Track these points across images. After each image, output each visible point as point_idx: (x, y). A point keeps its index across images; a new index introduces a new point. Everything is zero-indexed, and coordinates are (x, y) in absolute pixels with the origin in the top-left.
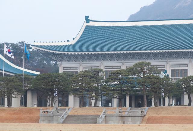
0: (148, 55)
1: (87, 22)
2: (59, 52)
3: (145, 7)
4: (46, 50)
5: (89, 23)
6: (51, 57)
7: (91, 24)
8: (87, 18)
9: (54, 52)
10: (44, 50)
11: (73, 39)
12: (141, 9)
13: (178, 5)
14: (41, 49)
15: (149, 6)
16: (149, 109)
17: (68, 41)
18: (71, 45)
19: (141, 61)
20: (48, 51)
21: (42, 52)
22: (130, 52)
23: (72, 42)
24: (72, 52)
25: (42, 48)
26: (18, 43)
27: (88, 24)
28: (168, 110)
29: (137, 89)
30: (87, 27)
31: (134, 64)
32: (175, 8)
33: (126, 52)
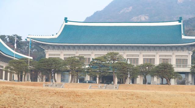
0: (116, 47)
1: (66, 22)
2: (47, 43)
3: (97, 12)
4: (37, 41)
5: (67, 22)
6: (40, 46)
7: (69, 23)
8: (66, 19)
9: (43, 43)
10: (36, 41)
11: (57, 34)
12: (94, 13)
13: (122, 11)
14: (33, 40)
15: (100, 11)
16: (120, 85)
17: (53, 35)
18: (55, 39)
19: (111, 51)
20: (39, 42)
21: (34, 43)
22: (98, 45)
23: (56, 36)
24: (56, 43)
25: (35, 40)
26: (13, 35)
27: (66, 24)
28: (133, 86)
29: (111, 71)
30: (66, 26)
31: (107, 53)
32: (120, 13)
33: (95, 44)
